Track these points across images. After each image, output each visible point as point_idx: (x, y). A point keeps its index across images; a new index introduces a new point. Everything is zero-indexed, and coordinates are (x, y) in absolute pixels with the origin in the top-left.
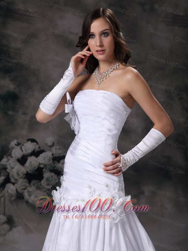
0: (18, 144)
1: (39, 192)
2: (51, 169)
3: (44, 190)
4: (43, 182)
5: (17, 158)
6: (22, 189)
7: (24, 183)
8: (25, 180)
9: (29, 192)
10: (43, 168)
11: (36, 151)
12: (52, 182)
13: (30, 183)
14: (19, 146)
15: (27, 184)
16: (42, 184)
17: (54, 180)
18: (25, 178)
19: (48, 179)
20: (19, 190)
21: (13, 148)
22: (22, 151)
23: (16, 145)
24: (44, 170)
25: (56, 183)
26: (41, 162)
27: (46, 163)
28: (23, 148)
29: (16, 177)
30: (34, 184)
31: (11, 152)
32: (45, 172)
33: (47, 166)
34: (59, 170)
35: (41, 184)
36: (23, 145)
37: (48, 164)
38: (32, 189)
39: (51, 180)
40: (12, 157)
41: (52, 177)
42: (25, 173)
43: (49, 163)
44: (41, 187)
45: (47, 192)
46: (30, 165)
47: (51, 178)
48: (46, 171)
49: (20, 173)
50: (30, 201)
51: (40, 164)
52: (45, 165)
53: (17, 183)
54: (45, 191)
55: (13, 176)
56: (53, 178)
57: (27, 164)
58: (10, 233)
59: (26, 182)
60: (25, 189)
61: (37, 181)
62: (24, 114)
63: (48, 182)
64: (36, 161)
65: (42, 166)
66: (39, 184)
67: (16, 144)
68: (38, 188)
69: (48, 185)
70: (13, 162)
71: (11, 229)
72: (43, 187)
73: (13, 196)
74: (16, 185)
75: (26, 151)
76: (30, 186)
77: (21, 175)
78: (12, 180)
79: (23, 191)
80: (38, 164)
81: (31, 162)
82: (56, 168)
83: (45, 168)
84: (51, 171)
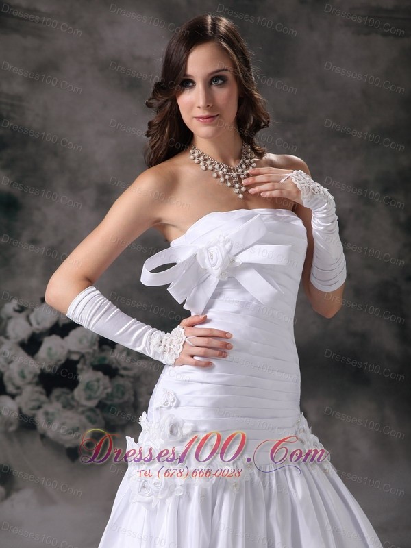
0: (21, 309)
1: (69, 414)
2: (96, 363)
3: (81, 409)
4: (79, 393)
5: (19, 339)
6: (33, 409)
7: (36, 396)
8: (39, 389)
9: (47, 414)
10: (77, 362)
11: (61, 324)
12: (98, 393)
13: (48, 393)
14: (24, 314)
15: (43, 398)
16: (77, 398)
17: (101, 388)
18: (37, 384)
19: (88, 387)
20: (26, 411)
21: (9, 318)
22: (31, 325)
23: (16, 311)
24: (79, 366)
25: (107, 394)
26: (74, 348)
27: (83, 351)
28: (32, 317)
29: (18, 381)
30: (58, 398)
31: (6, 326)
32: (82, 369)
33: (87, 357)
34: (114, 366)
35: (73, 398)
36: (32, 311)
37: (88, 353)
38: (54, 407)
39: (95, 388)
40: (7, 338)
41: (98, 380)
42: (38, 372)
43: (91, 351)
44: (74, 403)
45: (89, 413)
46: (49, 354)
47: (96, 383)
48: (85, 367)
49: (26, 373)
50: (50, 434)
51: (70, 352)
52: (83, 356)
53: (19, 394)
54: (83, 413)
55: (10, 379)
56: (101, 383)
57: (43, 352)
58: (7, 503)
59: (41, 393)
60: (39, 407)
61: (65, 390)
62: (34, 242)
63: (89, 392)
64: (63, 347)
65: (75, 357)
66: (70, 396)
67: (17, 308)
68: (68, 406)
69: (89, 398)
70: (10, 349)
71: (8, 495)
72: (78, 403)
73: (11, 424)
74: (18, 399)
75: (38, 324)
76: (50, 402)
77: (29, 377)
78: (10, 389)
79: (33, 412)
80: (65, 353)
81: (50, 349)
82: (107, 362)
83: (82, 361)
84: (96, 368)
